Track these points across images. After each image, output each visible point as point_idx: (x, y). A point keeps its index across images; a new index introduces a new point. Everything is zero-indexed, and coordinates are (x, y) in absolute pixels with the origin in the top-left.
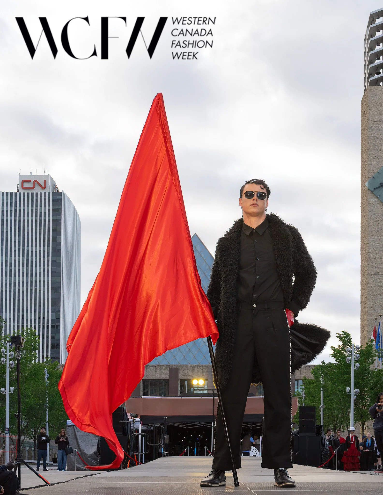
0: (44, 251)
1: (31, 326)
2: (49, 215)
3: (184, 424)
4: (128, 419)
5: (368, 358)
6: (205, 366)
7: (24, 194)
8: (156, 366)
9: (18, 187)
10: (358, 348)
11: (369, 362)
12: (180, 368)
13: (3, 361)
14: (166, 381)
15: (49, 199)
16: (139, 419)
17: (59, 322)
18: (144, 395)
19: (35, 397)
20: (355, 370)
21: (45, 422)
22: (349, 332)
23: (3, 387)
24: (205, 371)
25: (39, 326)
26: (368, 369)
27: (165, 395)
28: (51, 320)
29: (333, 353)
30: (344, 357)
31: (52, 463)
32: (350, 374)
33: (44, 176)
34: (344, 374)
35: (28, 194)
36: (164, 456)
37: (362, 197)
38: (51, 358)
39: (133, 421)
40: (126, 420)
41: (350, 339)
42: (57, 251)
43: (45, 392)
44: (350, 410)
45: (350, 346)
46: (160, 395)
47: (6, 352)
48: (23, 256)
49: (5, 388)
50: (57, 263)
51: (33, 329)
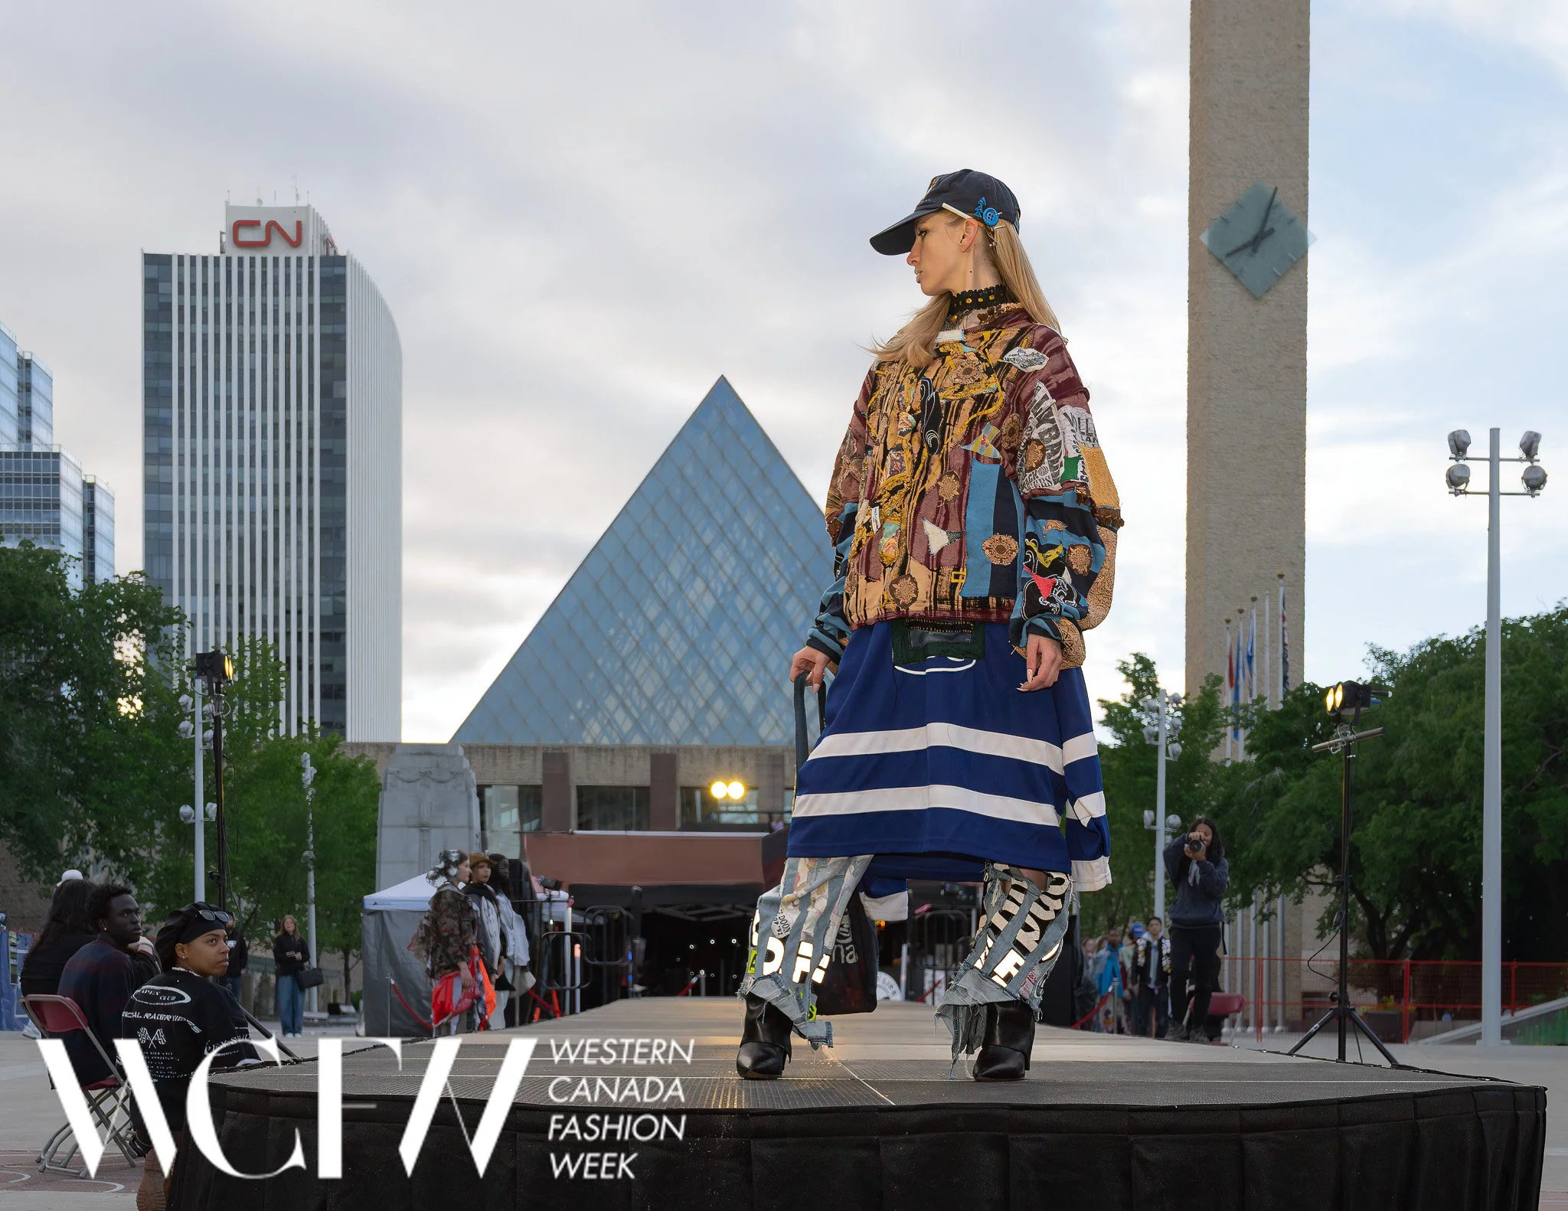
0: (299, 424)
1: (265, 634)
2: (311, 322)
3: (689, 909)
4: (533, 894)
5: (1205, 729)
6: (750, 750)
7: (241, 260)
8: (613, 750)
9: (224, 240)
10: (1176, 700)
11: (1207, 740)
12: (681, 755)
13: (186, 732)
14: (643, 791)
15: (311, 274)
16: (564, 895)
17: (343, 624)
18: (581, 827)
19: (278, 832)
20: (1168, 763)
21: (307, 903)
22: (1151, 658)
23: (185, 803)
24: (751, 762)
25: (288, 634)
26: (1206, 759)
27: (639, 829)
28: (322, 618)
29: (1106, 716)
30: (1137, 726)
31: (325, 1015)
32: (1153, 773)
33: (295, 210)
34: (1138, 774)
35: (252, 260)
36: (636, 995)
37: (1192, 273)
38: (322, 723)
39: (549, 900)
40: (529, 897)
41: (1155, 676)
42: (334, 423)
43: (306, 817)
44: (1154, 875)
45: (1154, 697)
46: (627, 828)
47: (193, 706)
48: (241, 436)
49: (193, 807)
50: (334, 460)
51: (271, 641)
